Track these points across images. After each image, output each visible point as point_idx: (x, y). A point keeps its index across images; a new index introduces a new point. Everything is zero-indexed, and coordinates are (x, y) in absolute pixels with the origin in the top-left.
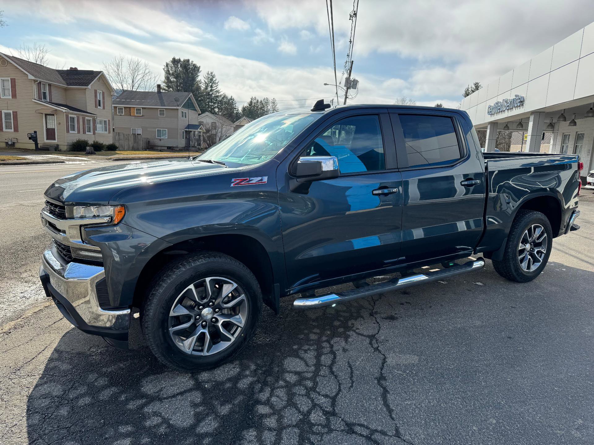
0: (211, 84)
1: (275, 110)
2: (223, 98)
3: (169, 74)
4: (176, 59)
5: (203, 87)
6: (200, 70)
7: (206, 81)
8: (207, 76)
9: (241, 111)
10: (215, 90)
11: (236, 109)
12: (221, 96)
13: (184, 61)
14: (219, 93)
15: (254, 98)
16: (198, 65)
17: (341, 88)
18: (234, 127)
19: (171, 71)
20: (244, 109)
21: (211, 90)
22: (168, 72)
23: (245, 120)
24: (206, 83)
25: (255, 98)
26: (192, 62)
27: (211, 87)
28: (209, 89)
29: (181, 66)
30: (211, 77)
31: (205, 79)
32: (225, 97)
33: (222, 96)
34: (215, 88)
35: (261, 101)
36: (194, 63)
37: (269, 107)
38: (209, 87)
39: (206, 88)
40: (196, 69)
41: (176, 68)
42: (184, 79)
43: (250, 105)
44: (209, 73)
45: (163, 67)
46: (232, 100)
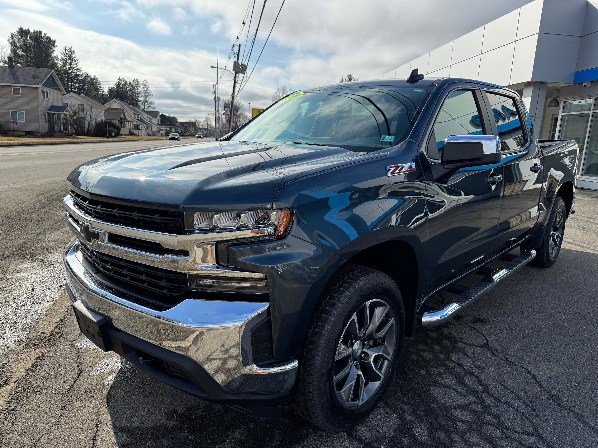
0: (69, 61)
1: (147, 92)
2: (85, 77)
3: (16, 47)
4: (24, 29)
5: (60, 63)
6: (56, 44)
7: (64, 57)
8: (64, 51)
9: (107, 92)
10: (75, 68)
11: (100, 90)
12: (82, 74)
13: (35, 32)
14: (80, 71)
15: (121, 78)
16: (53, 38)
17: (229, 72)
18: (105, 110)
19: (18, 44)
20: (111, 90)
21: (70, 68)
22: (14, 44)
23: (116, 102)
24: (63, 59)
25: (123, 79)
26: (45, 34)
27: (71, 64)
28: (68, 66)
29: (31, 38)
30: (69, 53)
31: (61, 55)
32: (87, 76)
33: (84, 75)
34: (75, 65)
35: (130, 83)
36: (47, 35)
37: (140, 89)
38: (68, 64)
39: (64, 65)
40: (50, 43)
41: (24, 40)
42: (35, 54)
43: (117, 86)
44: (67, 48)
45: (8, 38)
46: (96, 80)
